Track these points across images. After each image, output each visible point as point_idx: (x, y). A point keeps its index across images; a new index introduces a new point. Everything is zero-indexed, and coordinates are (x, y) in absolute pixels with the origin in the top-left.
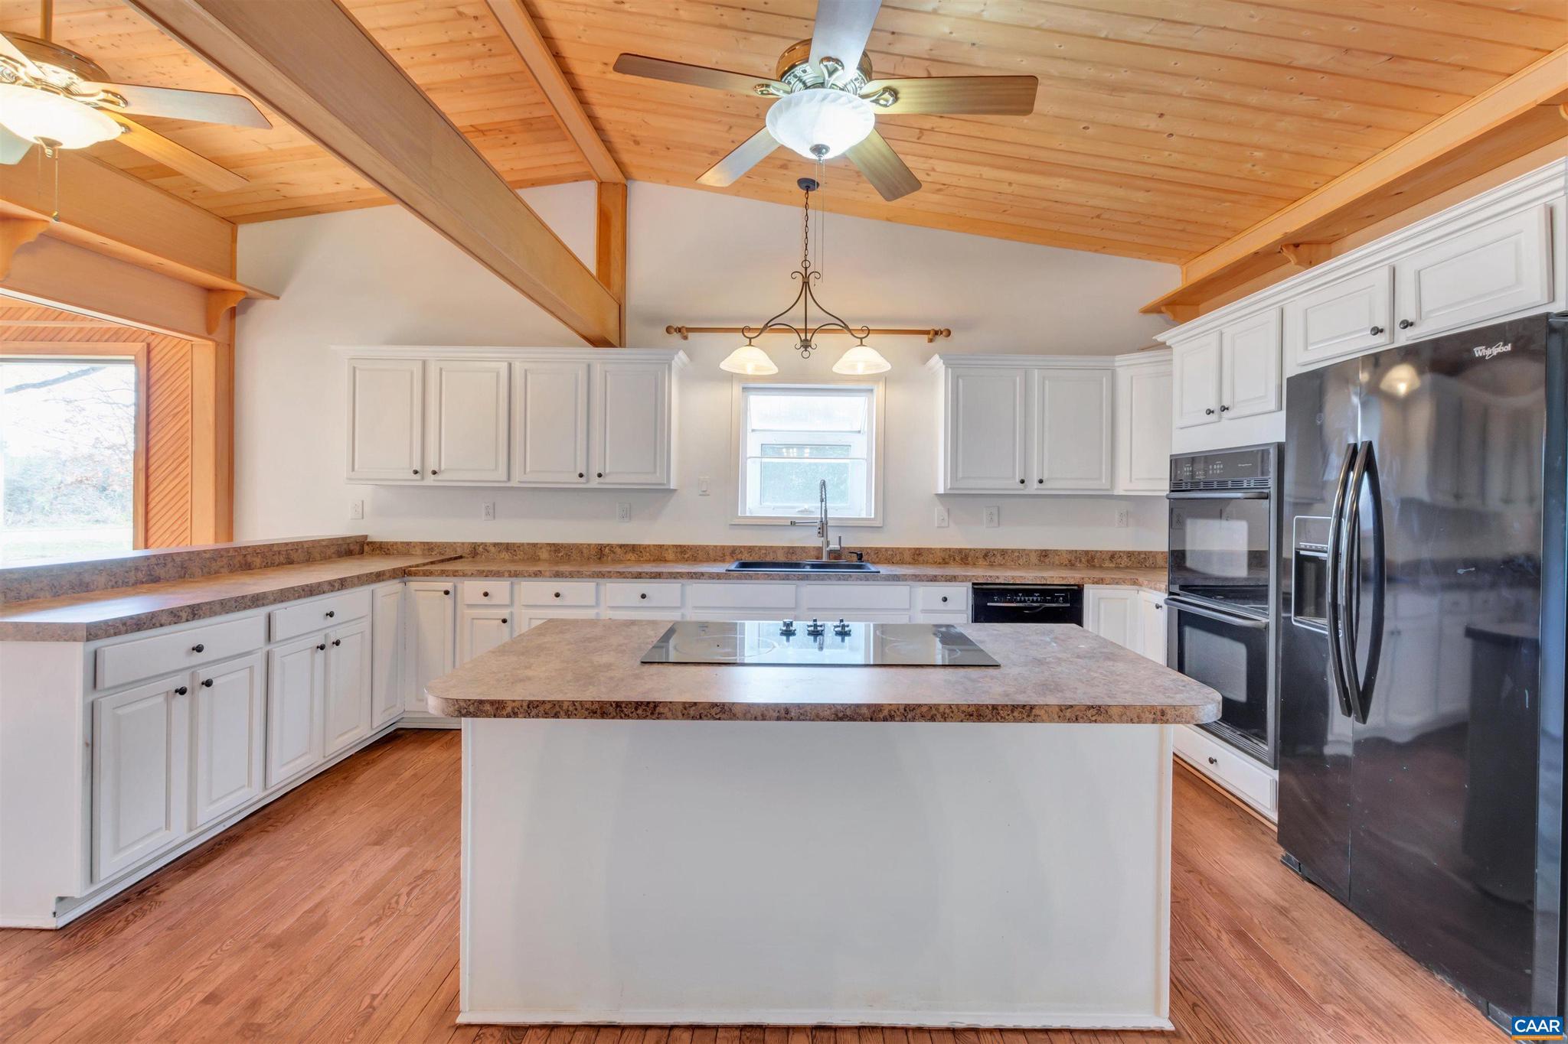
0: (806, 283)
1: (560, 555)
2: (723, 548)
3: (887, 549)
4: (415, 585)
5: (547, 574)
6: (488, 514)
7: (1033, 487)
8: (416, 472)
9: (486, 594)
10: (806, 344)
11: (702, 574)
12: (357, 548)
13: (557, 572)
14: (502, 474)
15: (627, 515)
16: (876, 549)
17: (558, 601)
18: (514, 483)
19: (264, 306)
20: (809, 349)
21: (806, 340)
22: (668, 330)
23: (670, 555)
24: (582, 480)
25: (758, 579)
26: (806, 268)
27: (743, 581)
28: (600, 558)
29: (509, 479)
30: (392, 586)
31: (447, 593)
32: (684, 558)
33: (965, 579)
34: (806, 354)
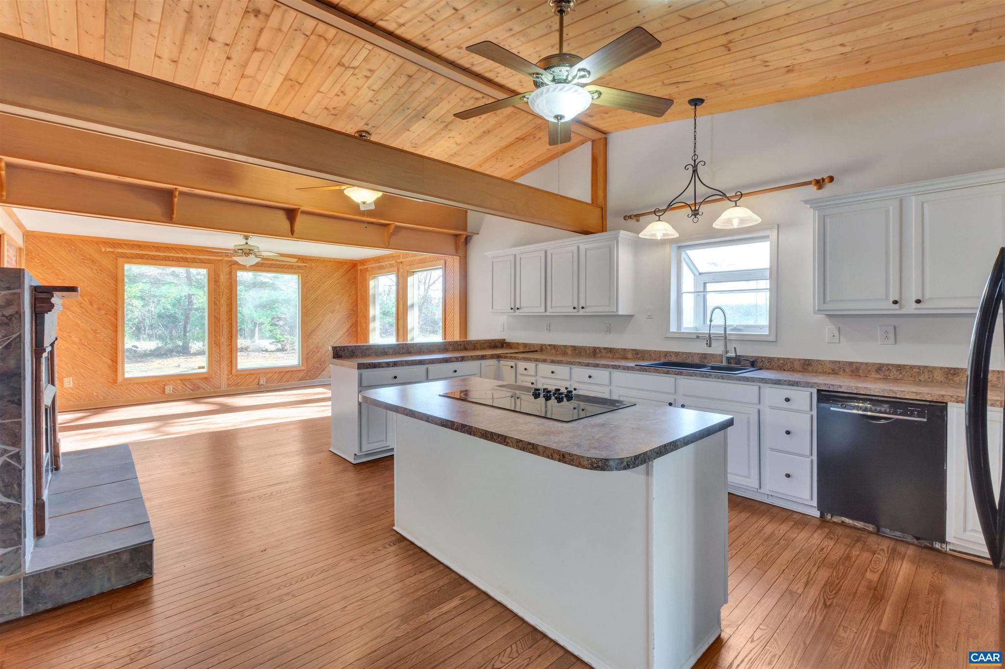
0: (695, 171)
1: (576, 352)
2: (660, 352)
3: (779, 359)
4: (503, 362)
5: (549, 361)
6: (547, 330)
7: (911, 308)
8: (512, 309)
9: (526, 369)
10: (695, 213)
11: (619, 366)
12: (500, 345)
13: (553, 360)
14: (543, 309)
15: (609, 330)
16: (770, 358)
17: (553, 376)
18: (547, 314)
19: (475, 237)
20: (698, 216)
21: (695, 210)
22: (625, 218)
23: (630, 356)
24: (575, 310)
25: (650, 372)
26: (695, 161)
27: (641, 373)
28: (594, 355)
29: (546, 310)
30: (494, 362)
31: (512, 367)
32: (637, 357)
33: (808, 385)
34: (695, 220)
